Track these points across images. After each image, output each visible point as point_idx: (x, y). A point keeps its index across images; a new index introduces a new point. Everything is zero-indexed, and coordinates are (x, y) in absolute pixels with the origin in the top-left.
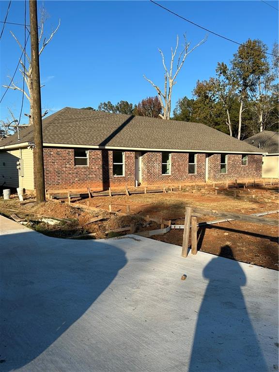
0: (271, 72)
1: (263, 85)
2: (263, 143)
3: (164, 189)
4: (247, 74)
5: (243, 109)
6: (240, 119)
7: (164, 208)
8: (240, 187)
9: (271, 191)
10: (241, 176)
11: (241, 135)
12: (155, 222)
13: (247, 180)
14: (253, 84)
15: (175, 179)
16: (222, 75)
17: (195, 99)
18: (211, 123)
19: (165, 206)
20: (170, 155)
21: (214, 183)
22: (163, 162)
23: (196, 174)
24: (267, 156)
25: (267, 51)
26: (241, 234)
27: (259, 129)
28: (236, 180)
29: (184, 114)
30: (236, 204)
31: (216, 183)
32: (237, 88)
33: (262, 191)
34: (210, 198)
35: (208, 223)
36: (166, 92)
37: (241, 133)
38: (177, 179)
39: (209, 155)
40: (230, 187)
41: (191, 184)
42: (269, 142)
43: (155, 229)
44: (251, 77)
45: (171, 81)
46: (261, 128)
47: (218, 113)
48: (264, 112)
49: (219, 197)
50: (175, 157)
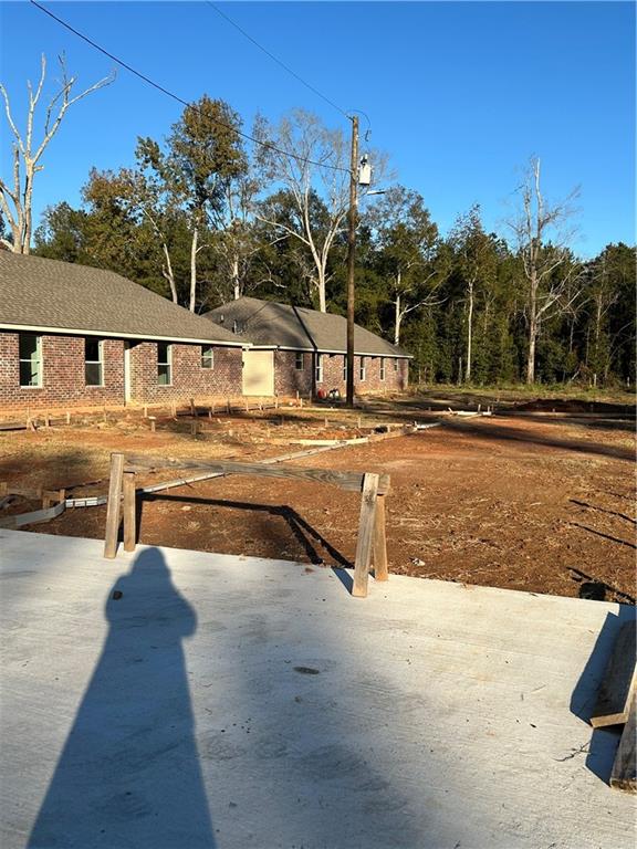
0: (253, 174)
1: (237, 199)
2: (240, 323)
3: (29, 421)
4: (203, 170)
5: (198, 246)
6: (193, 268)
7: (37, 465)
8: (200, 415)
9: (261, 421)
10: (201, 391)
11: (196, 302)
12: (23, 497)
13: (213, 401)
14: (216, 195)
15: (52, 397)
16: (149, 165)
17: (88, 212)
18: (128, 269)
19: (39, 460)
20: (40, 341)
21: (146, 406)
22: (21, 357)
23: (103, 385)
24: (250, 350)
25: (241, 128)
26: (215, 507)
27: (233, 293)
28: (192, 401)
29: (62, 243)
30: (198, 449)
31: (151, 406)
32: (185, 199)
33: (245, 422)
34: (140, 440)
35: (146, 491)
36: (19, 188)
37: (196, 296)
38: (57, 397)
39: (131, 343)
40: (180, 415)
41: (91, 410)
42: (253, 322)
43: (26, 511)
44: (213, 178)
45: (30, 161)
46: (237, 290)
47: (145, 249)
48: (240, 258)
49: (159, 436)
50: (53, 347)
